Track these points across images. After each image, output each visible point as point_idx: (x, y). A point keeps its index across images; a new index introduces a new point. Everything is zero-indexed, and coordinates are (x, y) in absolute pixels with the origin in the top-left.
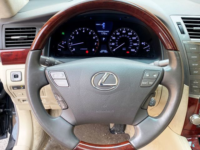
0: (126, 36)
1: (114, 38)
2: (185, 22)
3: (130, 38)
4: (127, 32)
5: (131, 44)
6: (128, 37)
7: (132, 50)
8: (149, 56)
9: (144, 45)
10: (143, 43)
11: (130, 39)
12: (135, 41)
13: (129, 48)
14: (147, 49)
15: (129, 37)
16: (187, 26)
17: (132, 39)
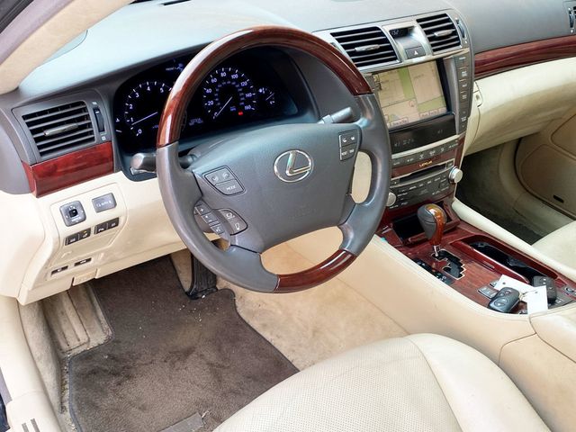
0: (229, 82)
1: (209, 91)
2: (339, 40)
4: (229, 74)
5: (242, 97)
6: (233, 83)
7: (247, 108)
9: (264, 93)
10: (260, 91)
11: (238, 86)
12: (246, 90)
13: (241, 104)
14: (271, 100)
16: (345, 47)
17: (240, 87)
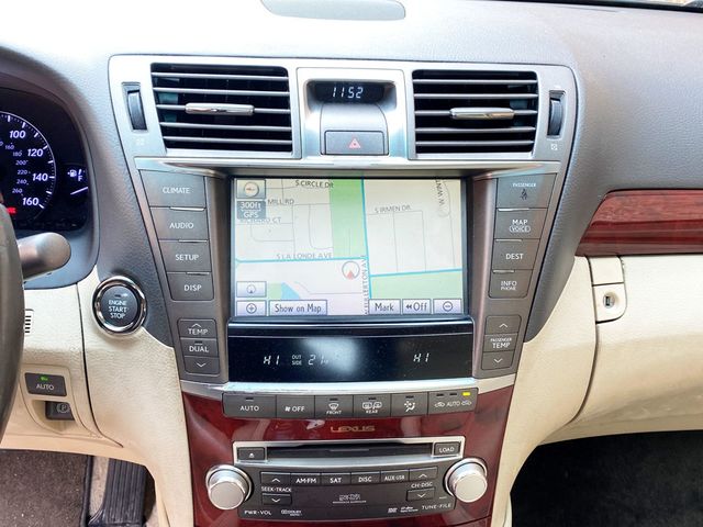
2: (156, 82)
3: (16, 150)
4: (5, 127)
5: (22, 177)
6: (8, 147)
7: (27, 201)
8: (64, 225)
9: (80, 179)
10: (72, 174)
11: (18, 153)
12: (39, 165)
13: (15, 191)
15: (12, 147)
16: (159, 98)
17: (25, 156)
